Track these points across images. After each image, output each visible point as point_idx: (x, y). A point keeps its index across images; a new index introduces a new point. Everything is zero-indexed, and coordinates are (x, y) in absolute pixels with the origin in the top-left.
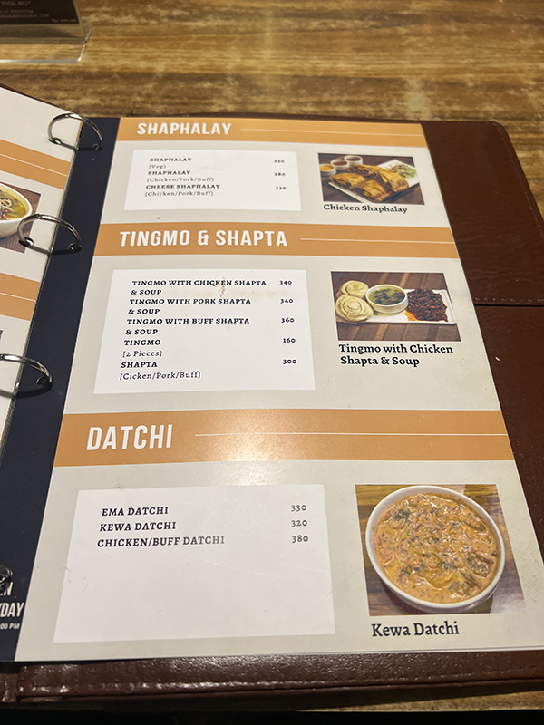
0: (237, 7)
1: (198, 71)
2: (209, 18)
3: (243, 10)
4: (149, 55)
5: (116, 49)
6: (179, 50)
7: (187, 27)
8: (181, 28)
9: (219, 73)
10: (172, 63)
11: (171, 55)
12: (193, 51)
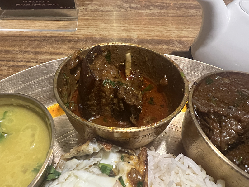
0: (164, 3)
1: (156, 38)
2: (151, 8)
3: (168, 5)
4: (126, 28)
5: (107, 25)
6: (142, 26)
7: (141, 13)
8: (138, 13)
9: (169, 39)
10: (140, 33)
11: (138, 28)
12: (149, 26)
